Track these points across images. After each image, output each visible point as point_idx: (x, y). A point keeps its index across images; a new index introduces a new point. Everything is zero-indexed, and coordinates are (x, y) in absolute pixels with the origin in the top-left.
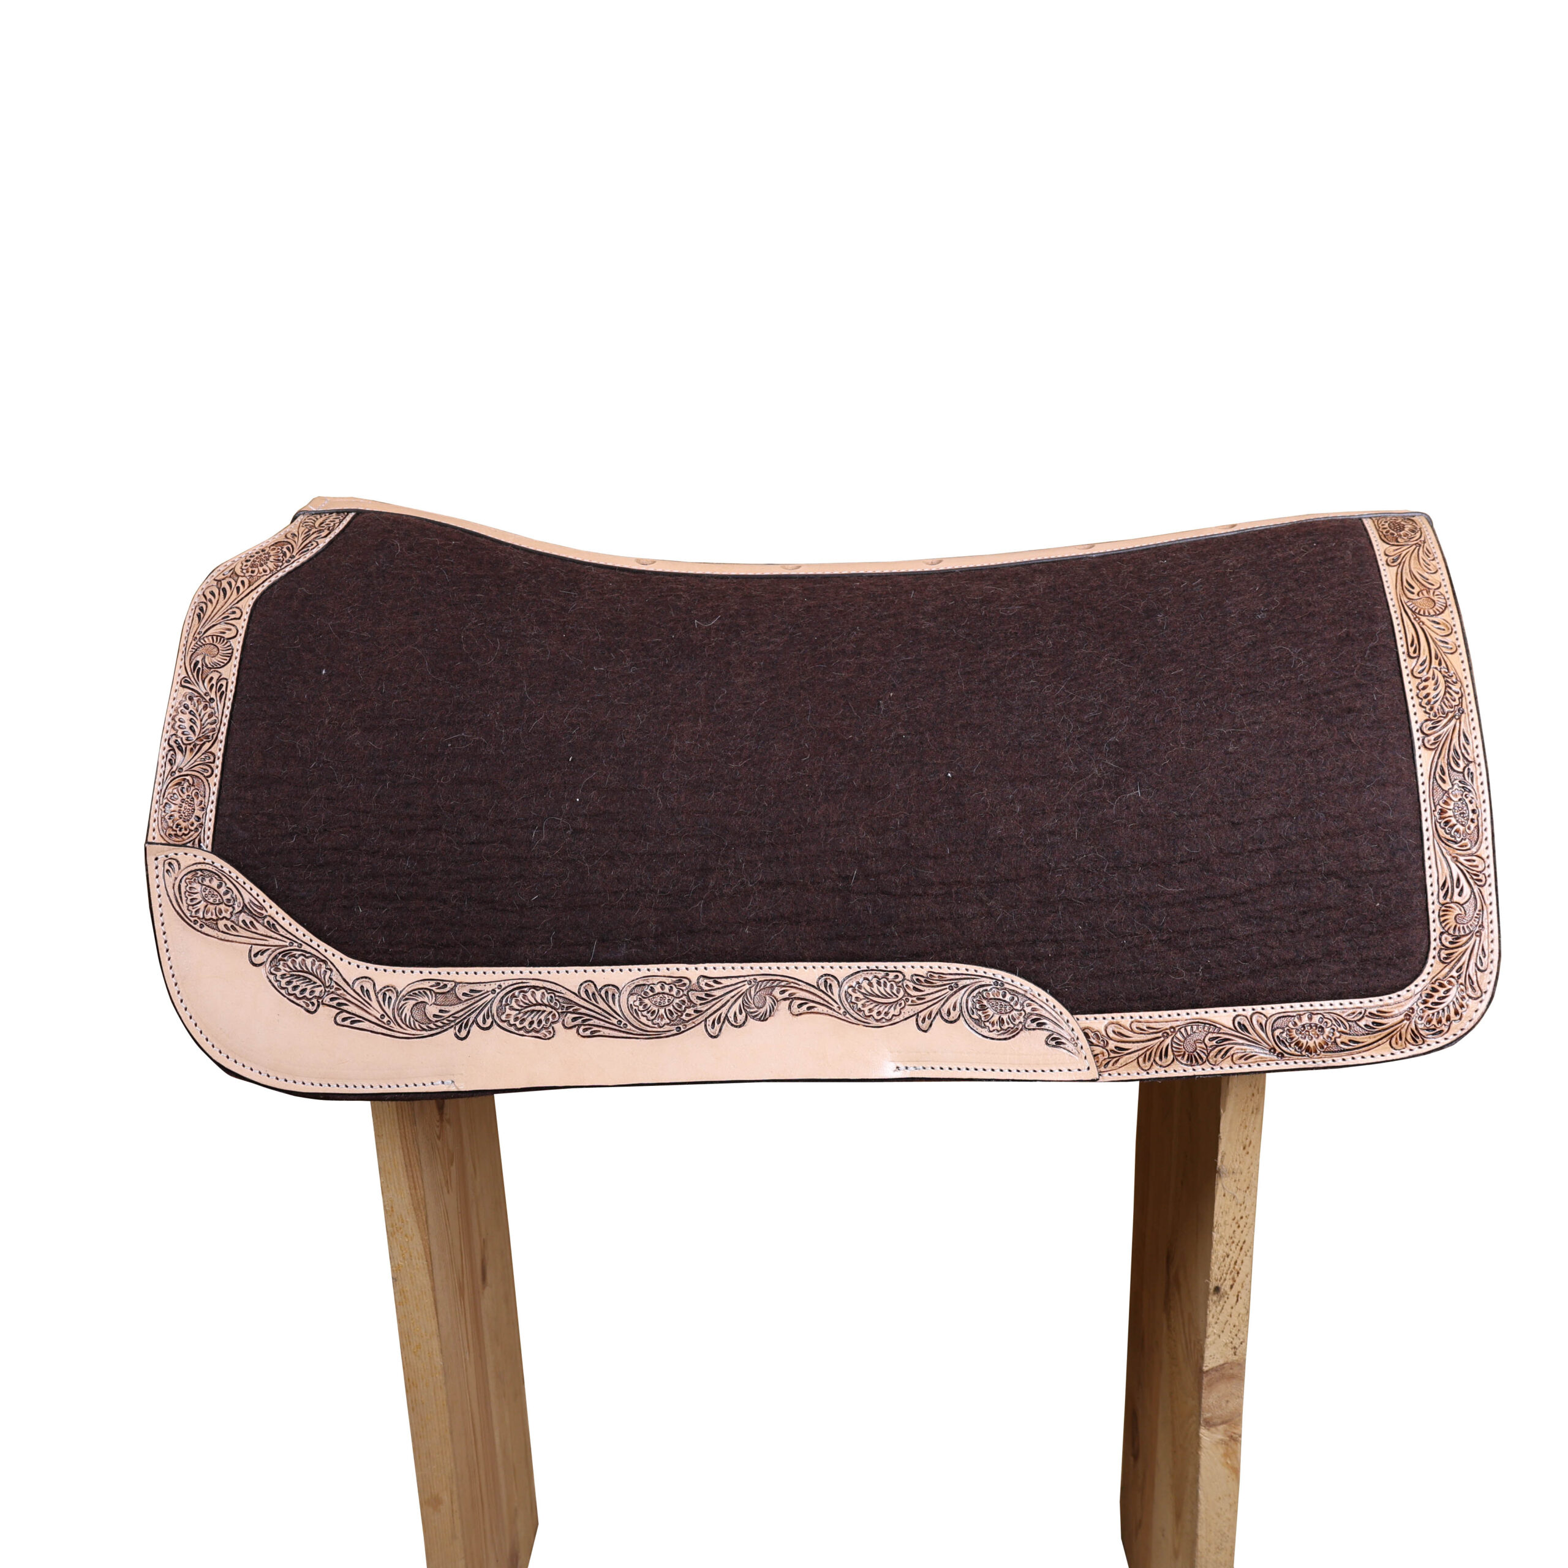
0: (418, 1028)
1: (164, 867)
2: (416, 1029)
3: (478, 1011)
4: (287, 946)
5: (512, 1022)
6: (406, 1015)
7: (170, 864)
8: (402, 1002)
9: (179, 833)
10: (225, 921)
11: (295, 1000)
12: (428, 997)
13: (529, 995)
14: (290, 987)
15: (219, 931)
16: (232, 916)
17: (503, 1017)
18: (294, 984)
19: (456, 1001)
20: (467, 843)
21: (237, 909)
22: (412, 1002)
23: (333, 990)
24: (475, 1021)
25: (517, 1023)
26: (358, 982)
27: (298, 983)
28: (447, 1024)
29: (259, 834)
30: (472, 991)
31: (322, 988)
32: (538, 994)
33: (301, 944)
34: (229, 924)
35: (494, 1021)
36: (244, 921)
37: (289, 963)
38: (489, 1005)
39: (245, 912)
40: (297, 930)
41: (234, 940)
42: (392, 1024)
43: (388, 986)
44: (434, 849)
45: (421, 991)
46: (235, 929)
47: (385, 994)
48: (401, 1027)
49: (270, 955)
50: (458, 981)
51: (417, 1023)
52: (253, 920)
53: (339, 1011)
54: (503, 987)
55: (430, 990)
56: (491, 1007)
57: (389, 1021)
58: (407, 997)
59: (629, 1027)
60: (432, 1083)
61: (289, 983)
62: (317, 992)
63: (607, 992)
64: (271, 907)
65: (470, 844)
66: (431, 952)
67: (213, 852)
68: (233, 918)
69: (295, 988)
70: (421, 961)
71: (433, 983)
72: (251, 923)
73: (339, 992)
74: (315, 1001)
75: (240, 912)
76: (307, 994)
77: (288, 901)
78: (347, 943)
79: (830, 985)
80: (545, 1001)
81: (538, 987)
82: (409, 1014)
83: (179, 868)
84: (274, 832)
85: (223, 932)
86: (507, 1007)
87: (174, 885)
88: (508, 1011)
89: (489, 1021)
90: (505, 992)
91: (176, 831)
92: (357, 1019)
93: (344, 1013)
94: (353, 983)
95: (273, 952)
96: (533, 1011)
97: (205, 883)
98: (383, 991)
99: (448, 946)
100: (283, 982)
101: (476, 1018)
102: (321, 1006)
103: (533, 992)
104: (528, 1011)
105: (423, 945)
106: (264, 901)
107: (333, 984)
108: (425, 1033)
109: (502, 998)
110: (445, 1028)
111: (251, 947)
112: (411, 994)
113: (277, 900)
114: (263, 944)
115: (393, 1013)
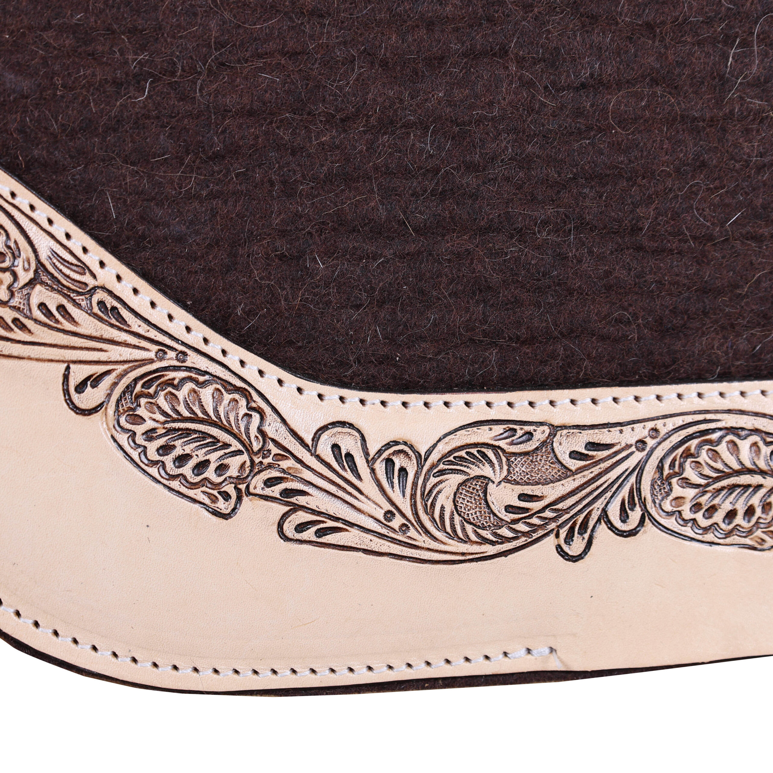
0: (473, 537)
2: (467, 540)
3: (609, 494)
4: (151, 361)
5: (687, 515)
6: (442, 508)
8: (433, 480)
11: (183, 490)
12: (494, 469)
13: (722, 449)
14: (168, 460)
16: (12, 295)
17: (668, 507)
18: (179, 451)
19: (554, 471)
20: (569, 87)
21: (24, 277)
22: (455, 480)
23: (269, 460)
24: (604, 516)
25: (699, 516)
26: (325, 437)
27: (188, 449)
28: (540, 526)
29: (58, 81)
30: (593, 446)
31: (245, 457)
32: (745, 446)
33: (184, 354)
34: (8, 315)
35: (646, 515)
36: (42, 306)
37: (161, 401)
38: (633, 479)
39: (42, 283)
40: (170, 317)
41: (25, 354)
42: (412, 533)
43: (396, 443)
44: (491, 104)
45: (474, 451)
46: (23, 327)
47: (389, 462)
48: (435, 539)
49: (115, 384)
50: (556, 423)
51: (469, 528)
52: (65, 302)
53: (287, 508)
54: (663, 431)
55: (494, 448)
56: (639, 481)
57: (404, 525)
58: (441, 466)
60: (505, 654)
61: (165, 449)
62: (235, 463)
64: (102, 264)
65: (577, 89)
66: (493, 355)
68: (15, 302)
69: (182, 460)
70: (467, 378)
71: (499, 429)
72: (61, 308)
73: (285, 464)
74: (230, 489)
75: (31, 283)
76: (210, 473)
77: (144, 248)
78: (291, 343)
80: (762, 464)
81: (743, 429)
82: (449, 507)
84: (94, 75)
86: (674, 481)
88: (677, 491)
89: (635, 515)
90: (667, 445)
92: (330, 524)
93: (300, 513)
94: (316, 438)
95: (121, 376)
96: (732, 488)
98: (385, 455)
99: (530, 341)
100: (152, 447)
101: (604, 511)
102: (245, 499)
103: (732, 442)
104: (723, 488)
105: (472, 340)
106: (85, 250)
107: (271, 446)
108: (490, 550)
109: (662, 461)
110: (535, 536)
111: (68, 368)
112: (451, 458)
113: (117, 245)
114: (95, 359)
115: (414, 505)
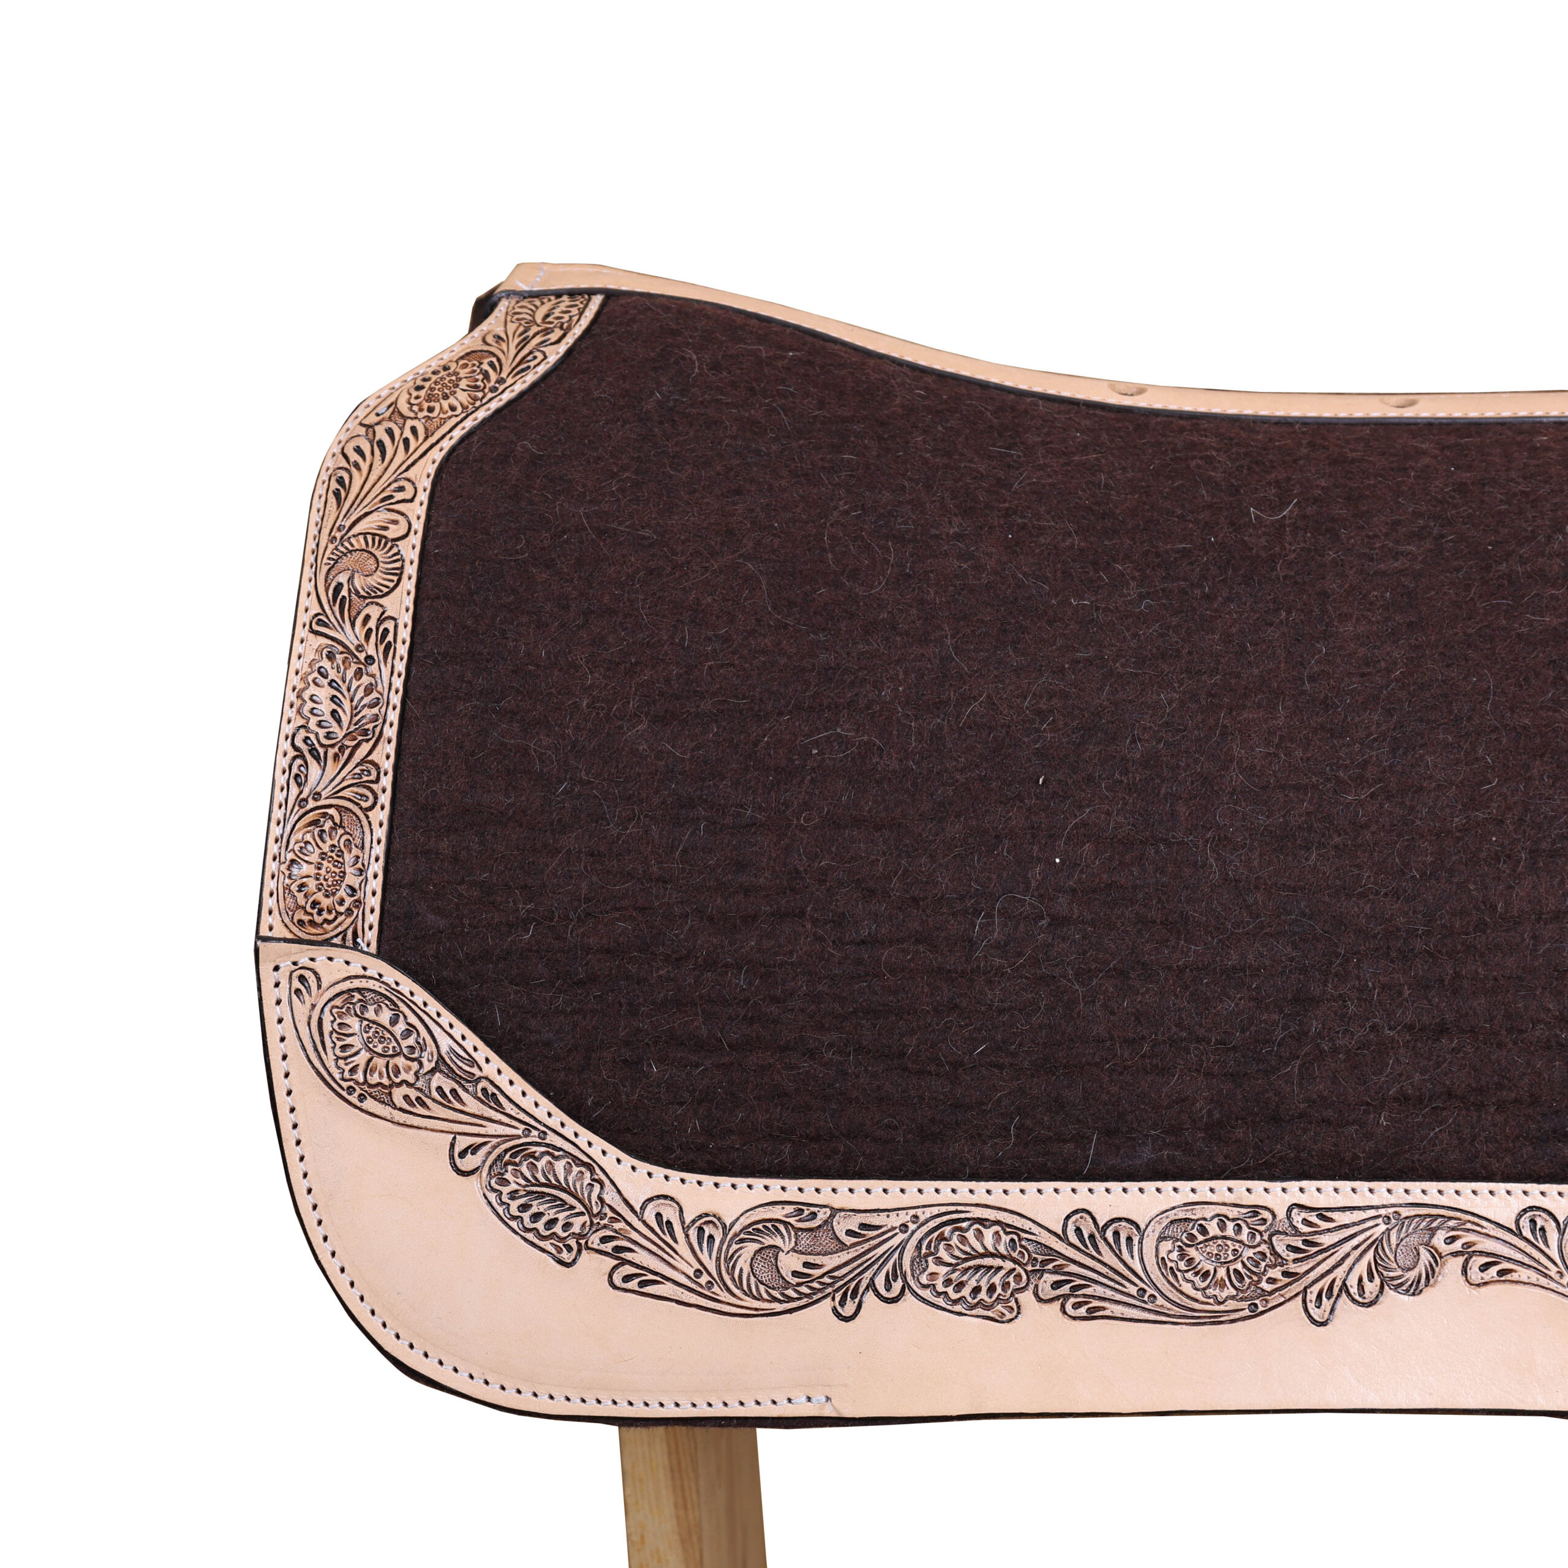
0: (765, 1296)
1: (290, 983)
2: (759, 1298)
3: (876, 1267)
4: (519, 1137)
5: (940, 1288)
6: (741, 1270)
7: (302, 979)
8: (735, 1247)
9: (318, 919)
10: (405, 1090)
11: (536, 1241)
12: (783, 1237)
13: (970, 1235)
14: (526, 1216)
15: (395, 1107)
16: (418, 1079)
17: (924, 1279)
18: (534, 1210)
19: (833, 1246)
20: (852, 942)
21: (428, 1066)
22: (753, 1247)
23: (605, 1221)
24: (872, 1285)
25: (950, 1290)
26: (651, 1206)
27: (542, 1209)
28: (819, 1290)
29: (466, 922)
30: (864, 1226)
31: (586, 1218)
32: (988, 1234)
33: (545, 1133)
34: (413, 1094)
35: (906, 1286)
36: (439, 1089)
37: (524, 1168)
38: (896, 1255)
39: (441, 1071)
40: (536, 1105)
41: (423, 1125)
42: (716, 1289)
43: (707, 1215)
44: (791, 953)
45: (769, 1225)
46: (424, 1105)
47: (701, 1230)
48: (734, 1295)
49: (490, 1153)
50: (836, 1206)
51: (762, 1288)
52: (456, 1087)
53: (617, 1262)
54: (922, 1218)
55: (786, 1224)
56: (901, 1258)
57: (709, 1282)
58: (742, 1236)
59: (1160, 1301)
60: (789, 1400)
61: (524, 1207)
62: (577, 1223)
63: (1116, 1234)
64: (487, 1061)
65: (859, 944)
66: (787, 1149)
67: (380, 955)
68: (419, 1084)
69: (536, 1217)
70: (766, 1166)
71: (790, 1209)
72: (453, 1091)
73: (617, 1226)
74: (572, 1242)
75: (432, 1071)
76: (558, 1229)
77: (520, 1050)
78: (628, 1130)
79: (1542, 1229)
80: (1002, 1249)
81: (987, 1220)
82: (747, 1270)
83: (319, 987)
84: (492, 918)
85: (401, 1109)
86: (930, 1259)
87: (310, 1018)
88: (933, 1268)
89: (897, 1286)
90: (925, 1229)
91: (312, 915)
92: (651, 1277)
93: (627, 1267)
94: (643, 1207)
95: (495, 1147)
96: (978, 1268)
97: (367, 1015)
98: (698, 1224)
99: (817, 1138)
100: (514, 1205)
101: (872, 1280)
102: (584, 1252)
103: (978, 1230)
104: (970, 1268)
105: (771, 1135)
106: (475, 1049)
107: (607, 1210)
108: (778, 1307)
109: (920, 1242)
110: (815, 1297)
111: (454, 1138)
112: (750, 1230)
113: (500, 1047)
114: (476, 1132)
115: (718, 1267)
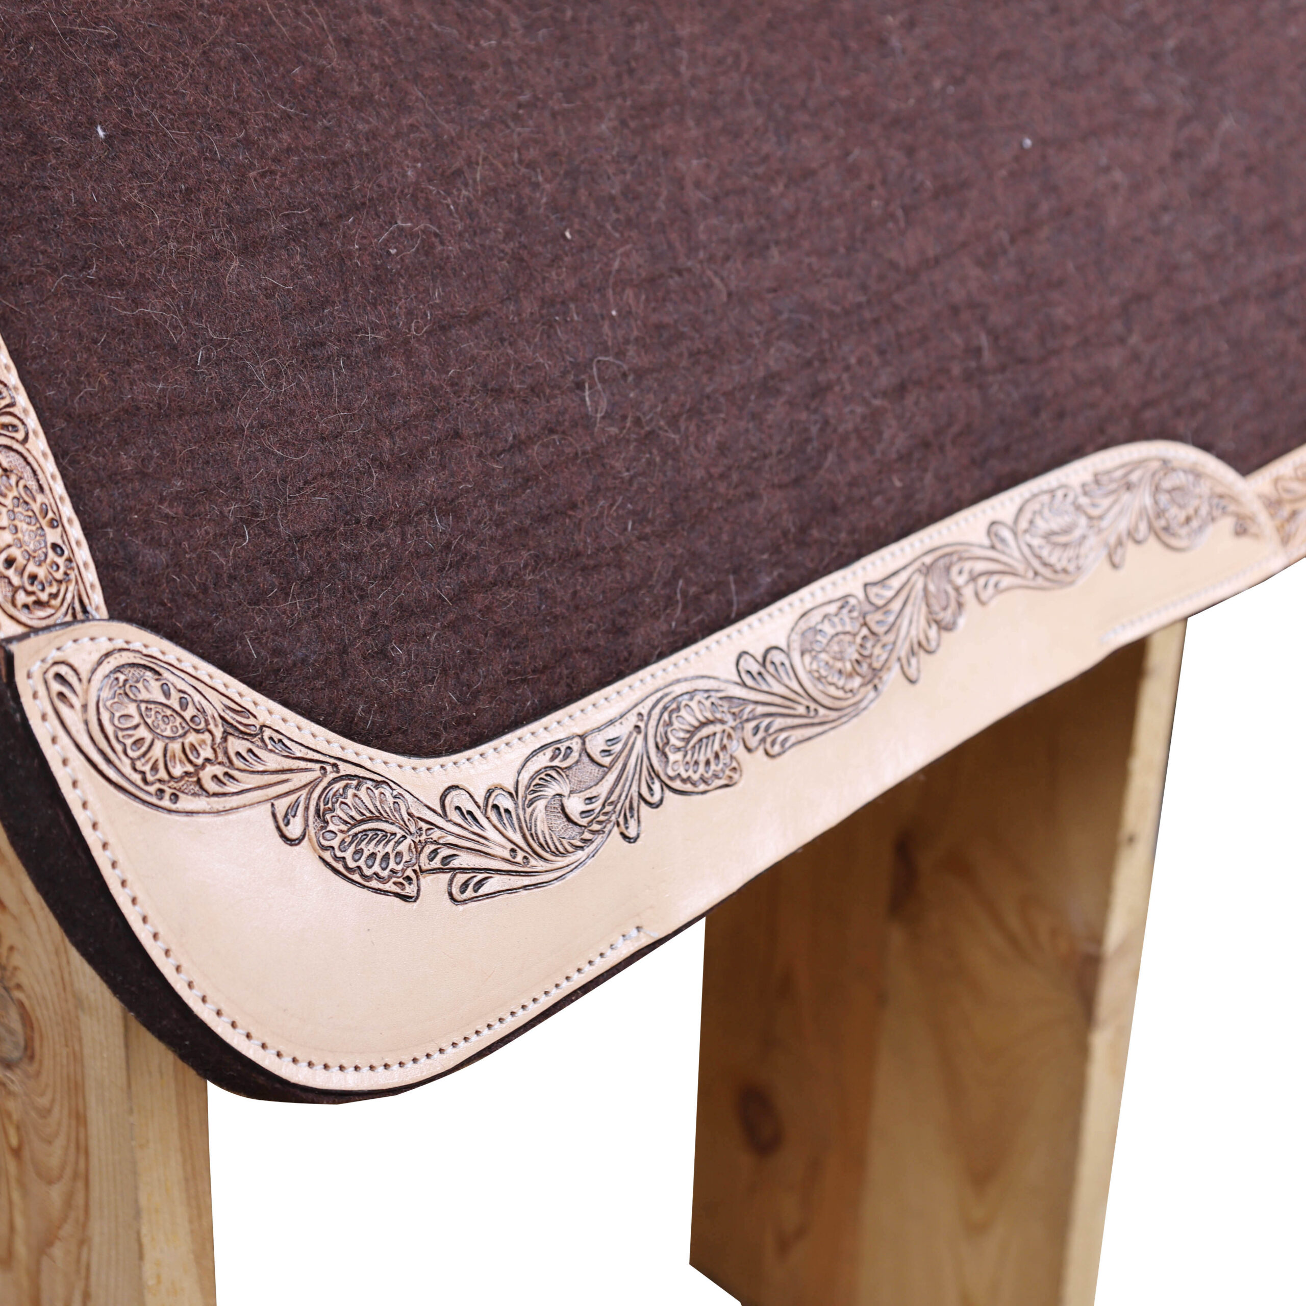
0: (570, 849)
1: (48, 688)
2: (567, 853)
3: (637, 777)
4: (320, 779)
5: (684, 775)
6: (543, 831)
7: (59, 677)
9: (44, 597)
10: (210, 770)
11: (381, 886)
12: (559, 782)
13: (683, 713)
14: (362, 863)
15: (209, 795)
16: (216, 751)
17: (671, 772)
18: (366, 853)
19: (597, 771)
20: (504, 451)
21: (218, 733)
22: (541, 805)
23: (424, 836)
24: (640, 796)
25: (691, 773)
26: (447, 802)
27: (371, 848)
28: (606, 821)
30: (610, 742)
31: (408, 840)
32: (695, 706)
33: (336, 765)
34: (219, 770)
35: (663, 784)
36: (238, 754)
37: (339, 812)
38: (645, 758)
39: (231, 735)
40: (314, 736)
41: (241, 804)
42: (533, 861)
43: (492, 790)
45: (543, 776)
46: (232, 779)
47: (495, 807)
48: (546, 860)
49: (307, 808)
50: (583, 730)
51: (564, 842)
52: (249, 746)
53: (449, 875)
54: (645, 712)
55: (552, 768)
56: (649, 759)
57: (524, 857)
58: (530, 797)
59: (822, 711)
60: (612, 947)
61: (357, 854)
62: (404, 848)
63: (773, 662)
64: (256, 703)
67: (112, 617)
68: (220, 757)
69: (371, 859)
71: (549, 752)
72: (249, 752)
73: (434, 836)
74: (409, 873)
75: (224, 737)
76: (393, 864)
77: (282, 679)
80: (709, 715)
81: (688, 693)
82: (547, 831)
83: (80, 680)
85: (215, 795)
86: (667, 750)
87: (86, 723)
88: (672, 757)
89: (657, 787)
90: (653, 723)
91: (33, 593)
92: (480, 876)
93: (459, 875)
94: (443, 806)
95: (309, 799)
96: (700, 741)
97: (140, 697)
98: (490, 802)
100: (348, 856)
101: (639, 791)
102: (421, 877)
103: (686, 705)
104: (696, 744)
105: (509, 682)
106: (241, 696)
107: (420, 824)
108: (581, 855)
109: (654, 738)
110: (605, 830)
111: (273, 805)
112: (532, 788)
113: (261, 683)
114: (287, 790)
115: (524, 837)
